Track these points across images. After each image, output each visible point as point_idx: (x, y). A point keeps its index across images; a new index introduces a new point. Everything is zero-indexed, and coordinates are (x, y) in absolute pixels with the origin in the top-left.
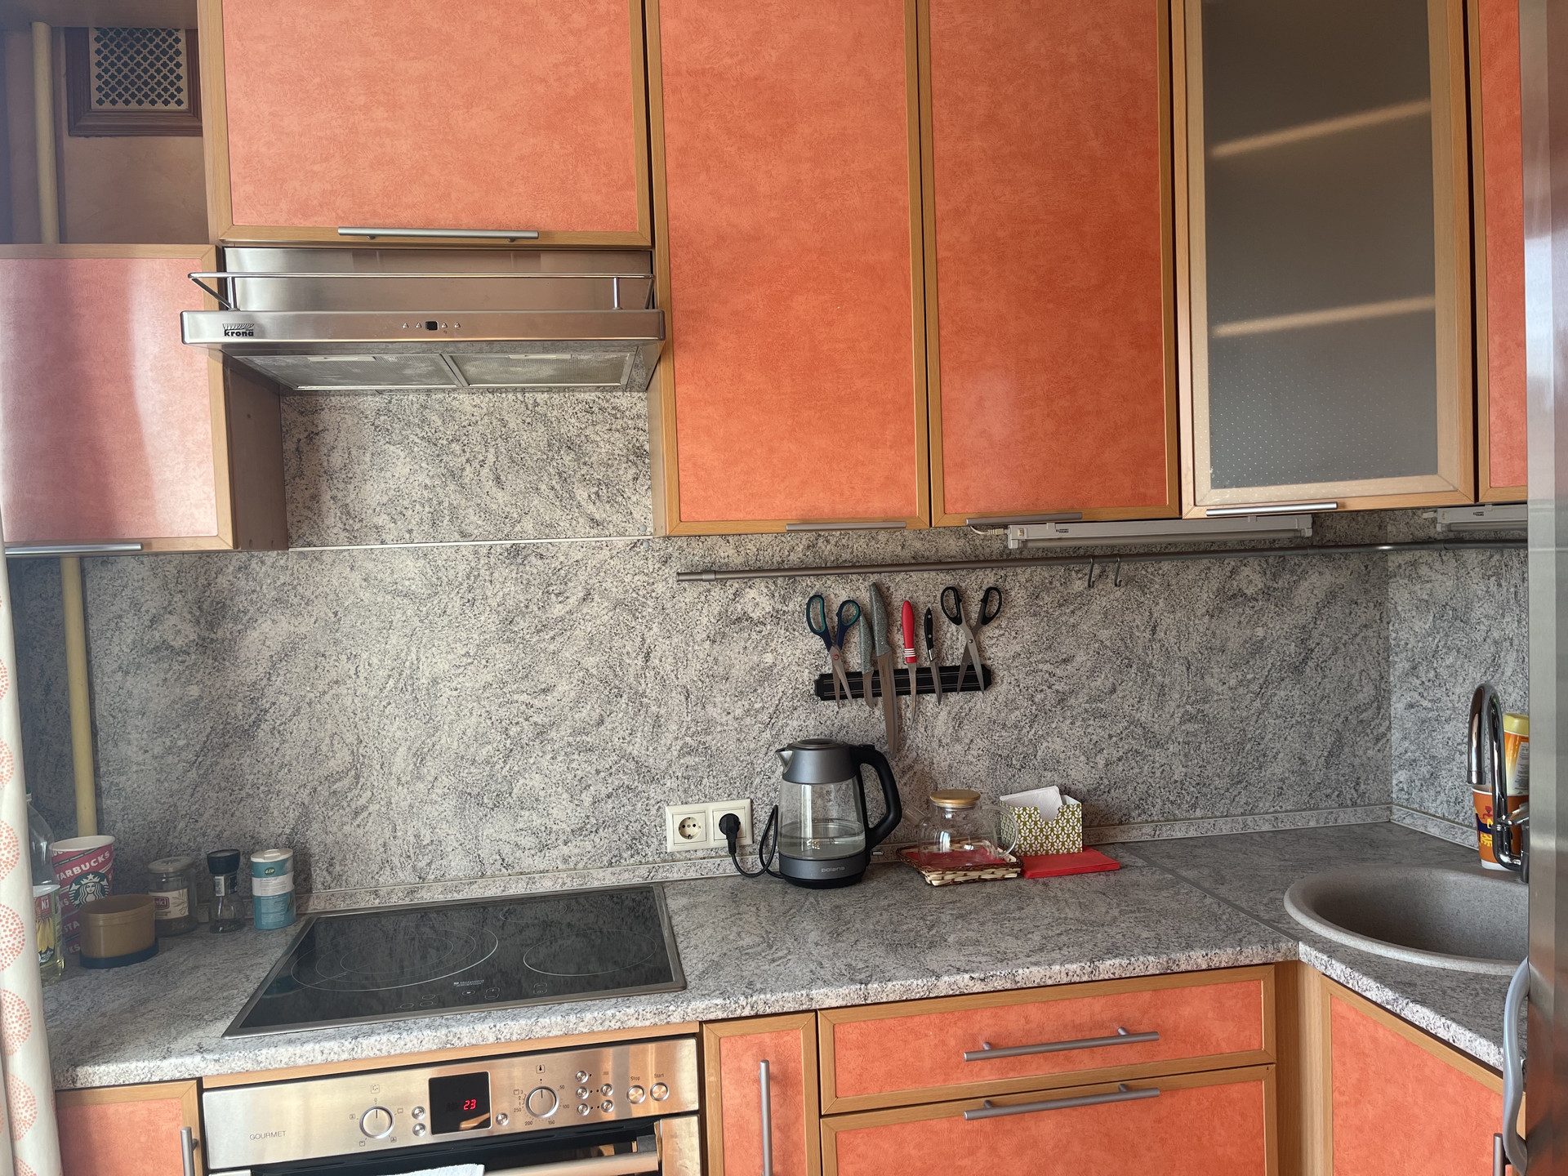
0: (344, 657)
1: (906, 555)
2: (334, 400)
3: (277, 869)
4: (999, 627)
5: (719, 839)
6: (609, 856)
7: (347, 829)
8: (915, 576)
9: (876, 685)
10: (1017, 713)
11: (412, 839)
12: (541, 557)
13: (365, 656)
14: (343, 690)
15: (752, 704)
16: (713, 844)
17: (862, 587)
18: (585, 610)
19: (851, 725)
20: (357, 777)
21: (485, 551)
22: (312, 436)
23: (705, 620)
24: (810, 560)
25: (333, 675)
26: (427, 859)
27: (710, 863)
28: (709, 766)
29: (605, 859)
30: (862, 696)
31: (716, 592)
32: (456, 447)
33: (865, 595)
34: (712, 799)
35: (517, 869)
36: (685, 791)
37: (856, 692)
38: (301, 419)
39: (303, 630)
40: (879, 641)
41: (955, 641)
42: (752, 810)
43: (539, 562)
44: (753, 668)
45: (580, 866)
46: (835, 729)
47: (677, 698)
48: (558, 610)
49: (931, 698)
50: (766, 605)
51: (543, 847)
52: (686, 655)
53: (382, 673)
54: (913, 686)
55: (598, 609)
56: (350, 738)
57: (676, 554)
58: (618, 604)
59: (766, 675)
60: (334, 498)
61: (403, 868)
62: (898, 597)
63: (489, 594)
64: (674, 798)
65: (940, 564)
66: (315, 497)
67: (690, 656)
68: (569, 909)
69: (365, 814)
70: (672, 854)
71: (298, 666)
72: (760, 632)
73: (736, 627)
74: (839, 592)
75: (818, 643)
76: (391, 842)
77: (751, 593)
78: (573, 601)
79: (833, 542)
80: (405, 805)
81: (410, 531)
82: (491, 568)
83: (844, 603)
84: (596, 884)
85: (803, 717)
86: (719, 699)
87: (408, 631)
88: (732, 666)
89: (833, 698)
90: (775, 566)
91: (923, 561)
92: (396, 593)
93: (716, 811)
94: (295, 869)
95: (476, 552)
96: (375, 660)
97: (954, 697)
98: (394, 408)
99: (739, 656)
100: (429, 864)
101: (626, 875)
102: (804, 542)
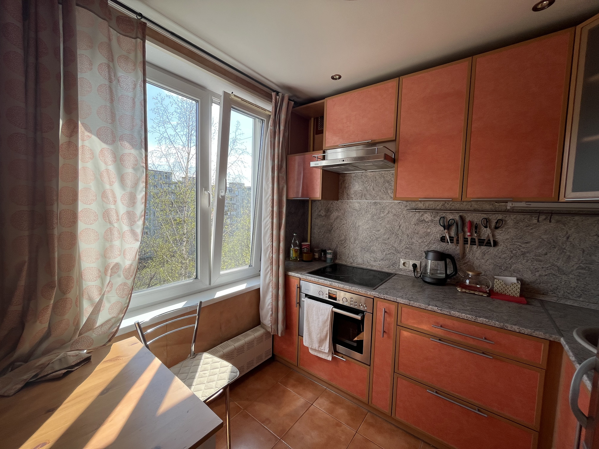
0: (345, 220)
1: (472, 208)
2: (347, 175)
3: (330, 253)
4: (502, 230)
5: (411, 268)
6: (388, 266)
7: (343, 250)
8: (474, 214)
9: (458, 240)
10: (506, 255)
11: (353, 254)
12: (380, 204)
13: (348, 220)
14: (344, 226)
15: (423, 240)
16: (410, 269)
17: (457, 216)
18: (388, 216)
19: (450, 249)
20: (345, 241)
21: (370, 202)
22: (344, 181)
23: (414, 220)
24: (443, 208)
25: (343, 223)
26: (355, 258)
27: (409, 273)
28: (412, 252)
29: (387, 266)
30: (453, 243)
31: (417, 214)
32: (367, 183)
33: (457, 218)
34: (411, 259)
35: (370, 264)
36: (405, 256)
37: (452, 241)
38: (342, 178)
39: (339, 215)
40: (460, 230)
41: (486, 233)
42: (421, 264)
43: (380, 205)
44: (425, 232)
45: (382, 266)
46: (445, 250)
47: (405, 236)
48: (382, 215)
49: (475, 247)
50: (430, 218)
51: (375, 261)
52: (408, 227)
53: (351, 224)
54: (469, 242)
55: (390, 215)
56: (345, 234)
57: (409, 205)
58: (395, 215)
59: (428, 234)
60: (346, 192)
61: (351, 259)
62: (468, 219)
63: (370, 211)
64: (403, 257)
65: (483, 211)
66: (343, 192)
67: (409, 228)
68: (379, 274)
69: (346, 248)
70: (401, 269)
71: (338, 220)
72: (427, 224)
73: (421, 222)
74: (450, 217)
75: (442, 228)
76: (349, 254)
77: (426, 215)
78: (385, 213)
79: (450, 204)
80: (352, 247)
81: (357, 198)
82: (370, 205)
83: (451, 219)
84: (384, 271)
85: (436, 245)
86: (415, 238)
87: (355, 216)
88: (419, 231)
89: (445, 242)
90: (433, 209)
91: (477, 210)
92: (354, 209)
93: (411, 262)
94: (333, 254)
95: (368, 203)
96: (350, 221)
97: (483, 247)
98: (357, 175)
99: (421, 229)
100: (355, 259)
101: (390, 271)
102: (441, 204)
